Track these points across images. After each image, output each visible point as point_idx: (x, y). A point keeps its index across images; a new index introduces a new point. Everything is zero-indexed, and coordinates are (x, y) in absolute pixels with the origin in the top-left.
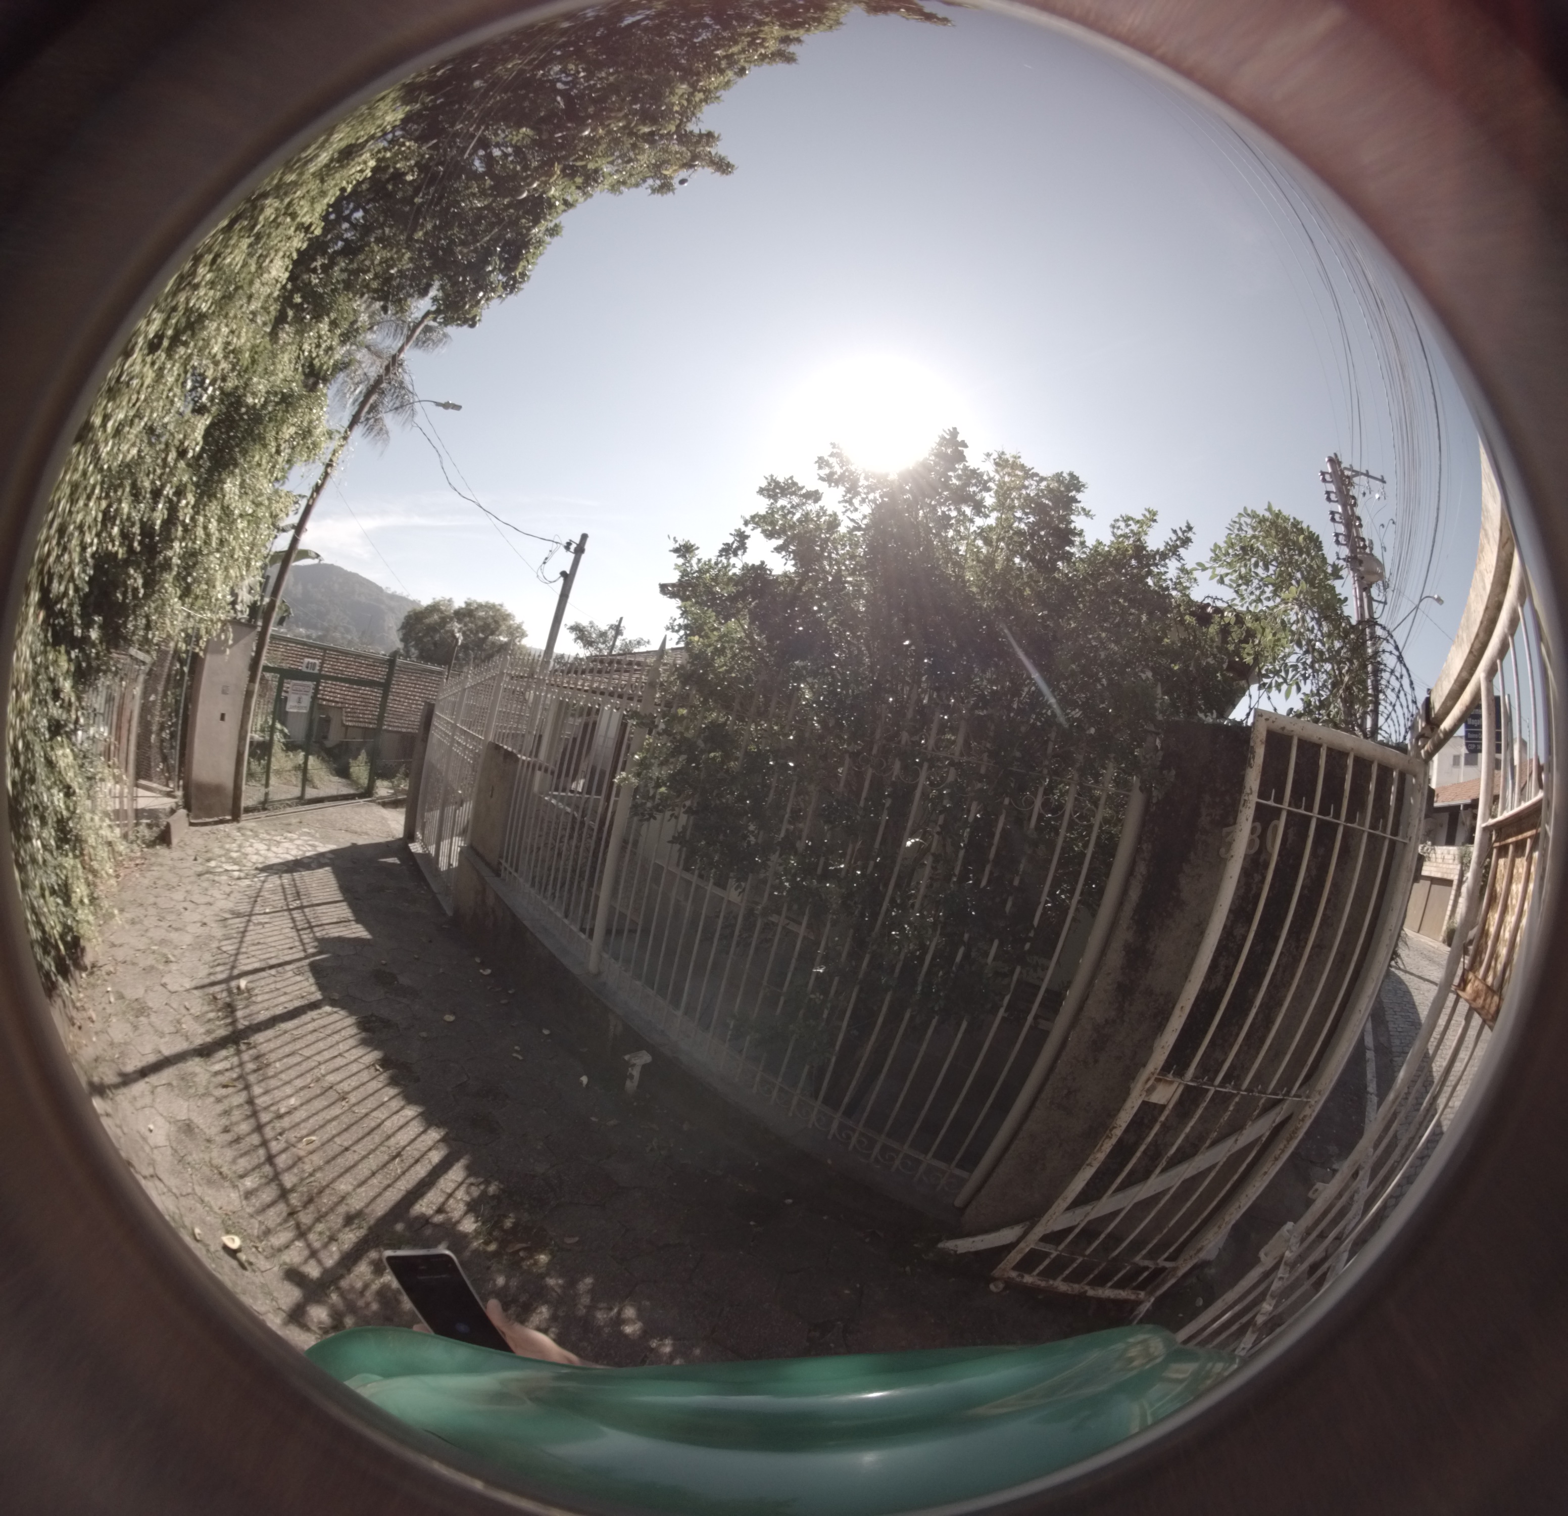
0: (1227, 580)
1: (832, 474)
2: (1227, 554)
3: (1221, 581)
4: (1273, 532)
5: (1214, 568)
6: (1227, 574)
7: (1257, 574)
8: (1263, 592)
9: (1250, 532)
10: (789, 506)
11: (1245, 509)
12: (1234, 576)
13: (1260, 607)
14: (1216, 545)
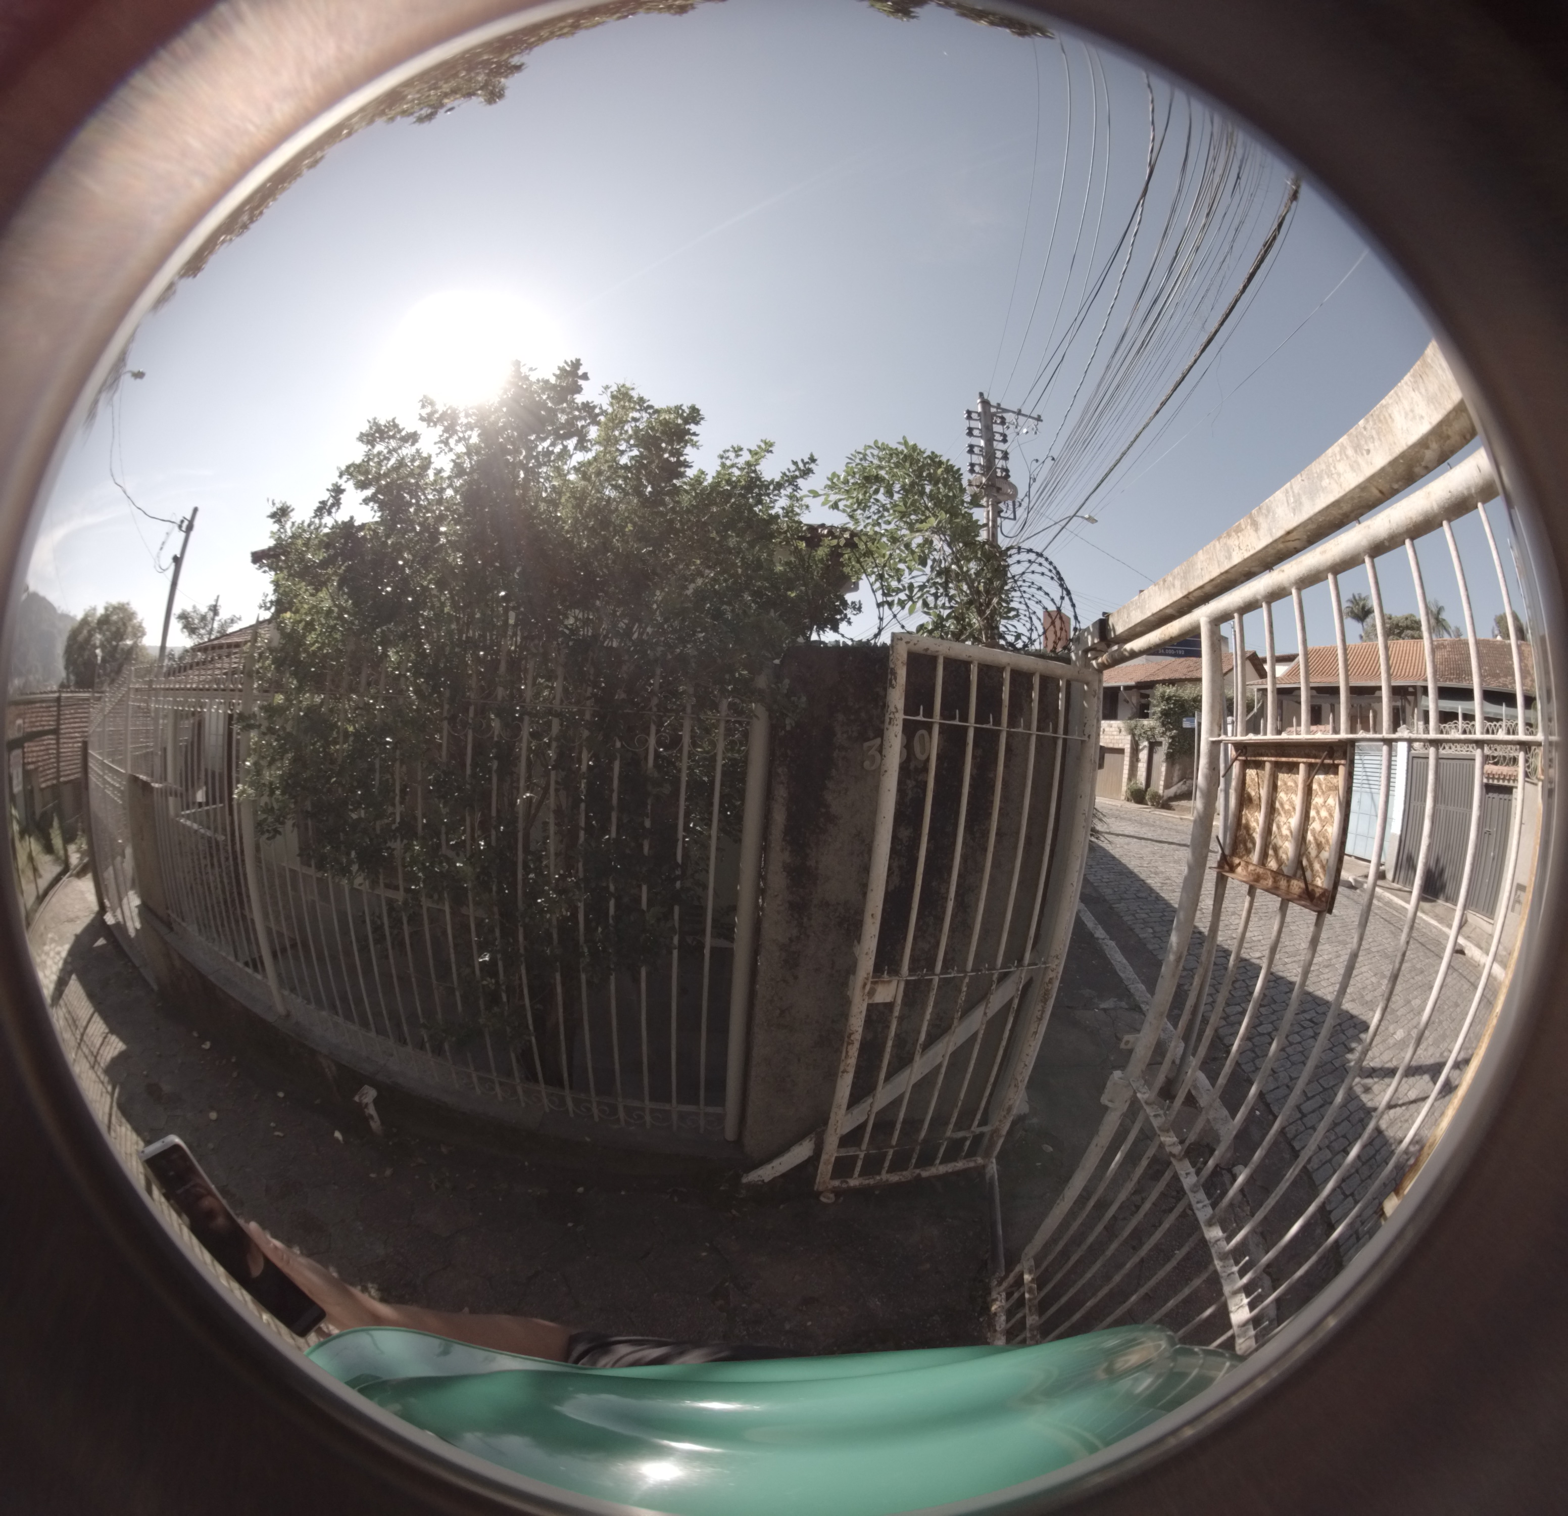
0: (841, 505)
1: (430, 415)
2: (846, 482)
3: (835, 506)
4: (907, 464)
5: (828, 495)
6: (840, 500)
7: (877, 500)
8: (882, 516)
9: (876, 462)
10: (385, 451)
11: (876, 442)
12: (848, 503)
13: (877, 529)
14: (834, 474)
